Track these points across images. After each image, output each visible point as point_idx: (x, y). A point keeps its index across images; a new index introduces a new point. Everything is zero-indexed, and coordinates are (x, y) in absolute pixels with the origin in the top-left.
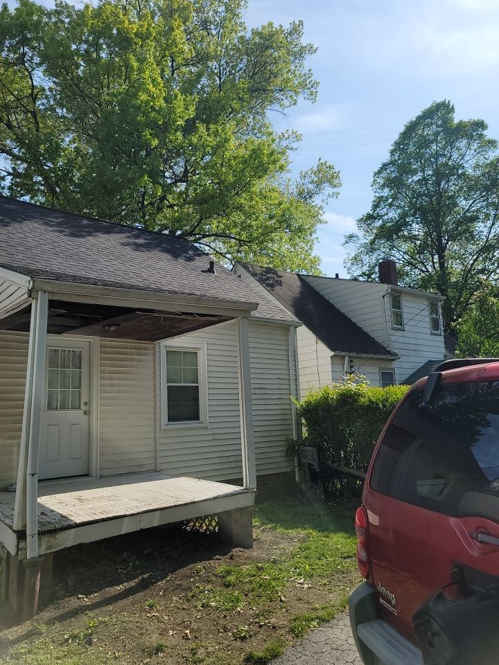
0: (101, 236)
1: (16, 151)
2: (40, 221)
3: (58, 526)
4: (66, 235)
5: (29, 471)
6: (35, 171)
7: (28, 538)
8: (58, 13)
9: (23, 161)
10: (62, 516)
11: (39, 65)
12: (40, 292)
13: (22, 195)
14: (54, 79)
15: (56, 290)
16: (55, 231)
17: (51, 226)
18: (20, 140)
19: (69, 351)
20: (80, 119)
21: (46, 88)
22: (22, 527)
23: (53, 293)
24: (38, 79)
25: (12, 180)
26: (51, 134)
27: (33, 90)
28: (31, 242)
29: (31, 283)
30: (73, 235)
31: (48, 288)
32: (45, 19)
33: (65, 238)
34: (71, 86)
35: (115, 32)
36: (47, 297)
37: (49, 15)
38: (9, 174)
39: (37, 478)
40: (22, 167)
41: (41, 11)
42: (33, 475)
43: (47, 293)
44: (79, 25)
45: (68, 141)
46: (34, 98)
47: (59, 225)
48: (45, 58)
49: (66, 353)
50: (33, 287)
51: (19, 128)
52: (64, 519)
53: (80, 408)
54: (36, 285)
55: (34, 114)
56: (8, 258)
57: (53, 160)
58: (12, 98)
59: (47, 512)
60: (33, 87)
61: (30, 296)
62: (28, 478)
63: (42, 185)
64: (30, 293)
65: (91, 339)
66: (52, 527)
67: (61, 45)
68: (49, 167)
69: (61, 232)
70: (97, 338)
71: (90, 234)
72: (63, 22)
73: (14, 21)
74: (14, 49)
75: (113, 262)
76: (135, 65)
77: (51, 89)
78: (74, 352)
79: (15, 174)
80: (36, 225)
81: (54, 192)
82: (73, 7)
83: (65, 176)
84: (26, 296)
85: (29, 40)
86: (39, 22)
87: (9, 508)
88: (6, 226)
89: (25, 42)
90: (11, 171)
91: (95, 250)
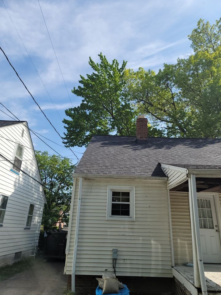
0: (209, 145)
1: (168, 119)
2: (182, 144)
3: (217, 290)
4: (194, 148)
5: (198, 259)
6: (176, 125)
7: (203, 292)
8: (179, 64)
9: (171, 122)
10: (217, 285)
11: (174, 85)
12: (191, 175)
13: (172, 135)
14: (181, 88)
15: (198, 173)
16: (188, 147)
17: (187, 145)
18: (169, 115)
19: (204, 200)
20: (192, 100)
21: (178, 93)
22: (199, 286)
23: (197, 174)
24: (174, 91)
25: (167, 130)
26: (182, 109)
27: (172, 95)
28: (180, 153)
29: (188, 171)
30: (197, 147)
31: (195, 172)
32: (174, 68)
33: (194, 149)
34: (188, 89)
35: (204, 61)
36: (195, 177)
37: (175, 66)
38: (166, 129)
39: (202, 262)
40: (170, 125)
41: (173, 66)
42: (201, 261)
43: (194, 175)
44: (189, 65)
45: (188, 110)
46: (173, 98)
47: (190, 144)
48: (176, 82)
49: (202, 201)
50: (188, 173)
51: (168, 110)
52: (217, 286)
53: (213, 228)
54: (190, 172)
55: (173, 104)
56: (172, 161)
57: (182, 119)
58: (165, 101)
59: (208, 281)
60: (172, 94)
61: (187, 177)
62: (199, 262)
63: (179, 130)
64: (187, 175)
65: (214, 194)
66: (213, 289)
67: (182, 75)
68: (181, 122)
69: (191, 147)
70: (217, 193)
71: (204, 146)
72: (181, 66)
73: (164, 74)
74: (164, 83)
75: (218, 156)
76: (215, 70)
77: (180, 93)
78: (206, 200)
79: (168, 128)
80: (181, 146)
81: (183, 131)
82: (184, 59)
83: (188, 123)
84: (186, 177)
85: (169, 78)
86: (172, 70)
87: (190, 275)
88: (169, 149)
89: (168, 79)
90: (166, 127)
91: (208, 153)
